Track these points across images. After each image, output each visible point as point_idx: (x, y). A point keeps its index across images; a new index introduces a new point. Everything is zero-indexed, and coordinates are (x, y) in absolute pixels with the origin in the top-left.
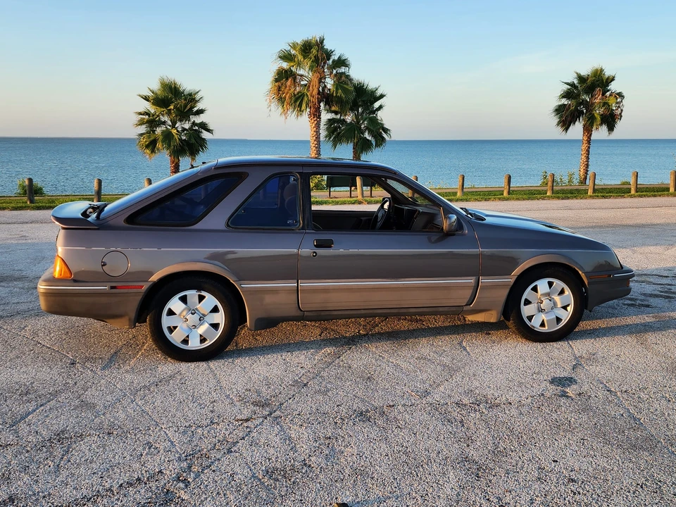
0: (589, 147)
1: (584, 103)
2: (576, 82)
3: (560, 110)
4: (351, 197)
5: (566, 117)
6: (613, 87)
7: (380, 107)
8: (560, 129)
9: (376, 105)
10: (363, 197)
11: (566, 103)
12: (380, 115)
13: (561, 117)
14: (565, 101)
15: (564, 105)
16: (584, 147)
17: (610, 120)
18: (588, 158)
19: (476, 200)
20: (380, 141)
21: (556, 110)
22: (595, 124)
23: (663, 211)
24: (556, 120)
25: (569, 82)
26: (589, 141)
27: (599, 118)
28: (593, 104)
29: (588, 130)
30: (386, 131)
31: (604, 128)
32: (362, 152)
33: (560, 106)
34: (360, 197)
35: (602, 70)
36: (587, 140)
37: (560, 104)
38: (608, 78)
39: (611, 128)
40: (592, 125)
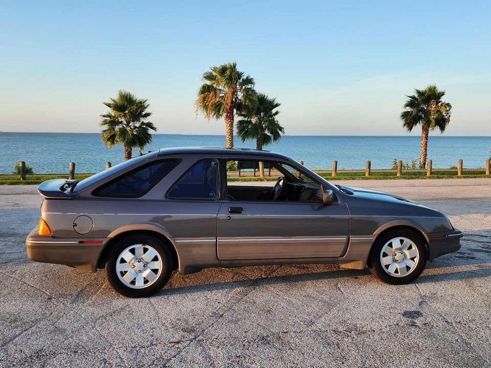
0: (427, 142)
1: (422, 110)
2: (416, 96)
3: (405, 115)
4: (255, 176)
5: (410, 120)
6: (443, 99)
7: (277, 113)
8: (406, 128)
9: (274, 111)
10: (264, 176)
12: (276, 118)
13: (406, 120)
14: (409, 109)
15: (408, 112)
16: (423, 141)
17: (442, 123)
18: (426, 150)
19: (346, 179)
20: (277, 136)
21: (403, 115)
22: (431, 125)
23: (481, 188)
24: (402, 122)
26: (427, 138)
27: (433, 121)
28: (429, 111)
29: (426, 130)
30: (281, 129)
31: (437, 129)
32: (263, 144)
33: (405, 112)
34: (261, 176)
35: (435, 88)
36: (425, 137)
37: (405, 110)
38: (439, 93)
39: (442, 128)
40: (429, 126)
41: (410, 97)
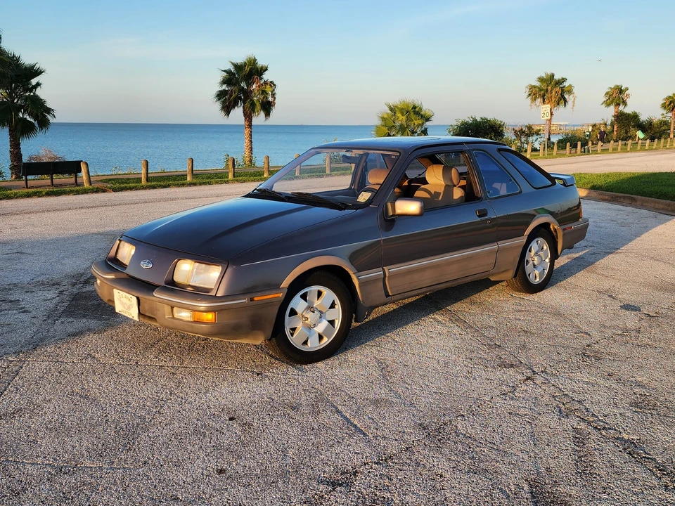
0: (251, 132)
1: (242, 90)
2: (233, 70)
3: (221, 95)
5: (227, 101)
7: (38, 84)
8: (223, 114)
9: (34, 82)
10: (91, 184)
11: (226, 89)
12: (39, 92)
13: (223, 102)
14: (224, 87)
16: (247, 131)
17: (267, 107)
18: (251, 142)
20: (44, 124)
21: (218, 95)
22: (256, 110)
24: (218, 105)
25: (226, 69)
26: (250, 126)
27: (258, 104)
28: (251, 92)
29: (248, 116)
30: (49, 111)
31: (262, 114)
33: (220, 91)
34: (86, 185)
35: (255, 60)
36: (248, 125)
37: (221, 89)
38: (262, 67)
39: (268, 114)
40: (253, 110)
41: (225, 71)
